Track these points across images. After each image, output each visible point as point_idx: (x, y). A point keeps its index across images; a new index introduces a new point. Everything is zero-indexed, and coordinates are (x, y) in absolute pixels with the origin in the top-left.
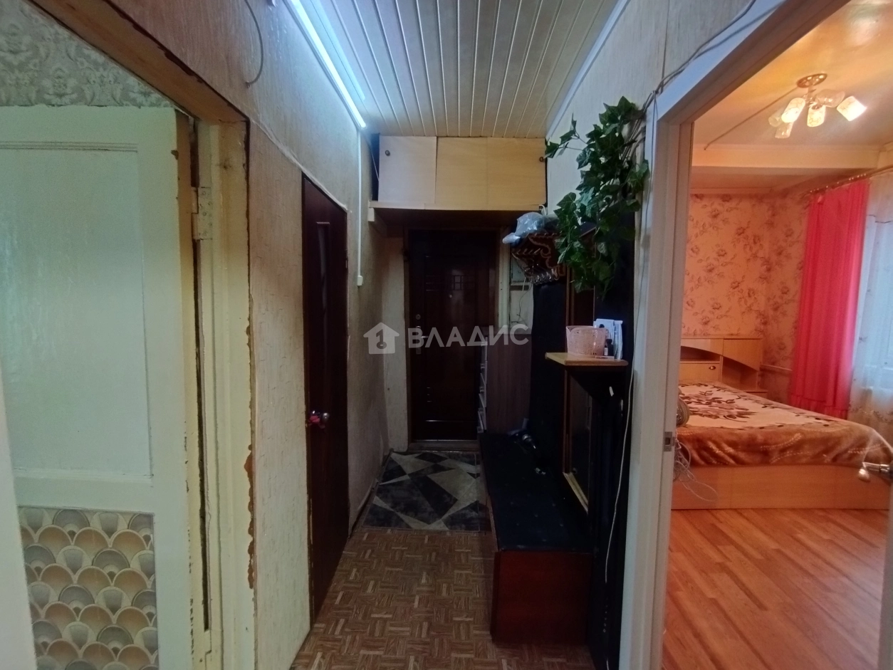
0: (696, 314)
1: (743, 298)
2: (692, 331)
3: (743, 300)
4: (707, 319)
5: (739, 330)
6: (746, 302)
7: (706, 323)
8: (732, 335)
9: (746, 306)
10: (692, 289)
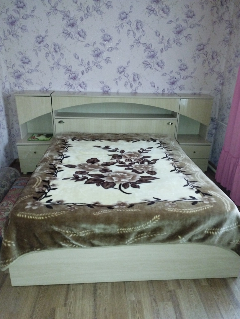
0: (165, 74)
1: (207, 60)
2: (160, 91)
3: (207, 62)
4: (175, 80)
5: (201, 89)
6: (209, 63)
7: (173, 83)
8: (195, 94)
9: (209, 68)
10: (162, 51)
